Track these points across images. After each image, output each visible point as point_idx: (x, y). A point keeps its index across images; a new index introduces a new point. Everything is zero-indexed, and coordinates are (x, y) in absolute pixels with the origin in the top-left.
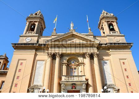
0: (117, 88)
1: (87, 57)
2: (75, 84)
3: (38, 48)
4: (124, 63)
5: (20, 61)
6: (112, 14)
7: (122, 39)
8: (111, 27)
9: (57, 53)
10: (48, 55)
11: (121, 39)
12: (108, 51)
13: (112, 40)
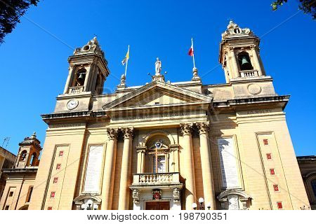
0: (247, 197)
1: (185, 134)
2: (158, 190)
3: (90, 120)
4: (266, 142)
5: (59, 149)
6: (248, 30)
7: (266, 88)
8: (244, 61)
9: (125, 129)
10: (109, 133)
11: (264, 88)
12: (232, 118)
13: (244, 92)
